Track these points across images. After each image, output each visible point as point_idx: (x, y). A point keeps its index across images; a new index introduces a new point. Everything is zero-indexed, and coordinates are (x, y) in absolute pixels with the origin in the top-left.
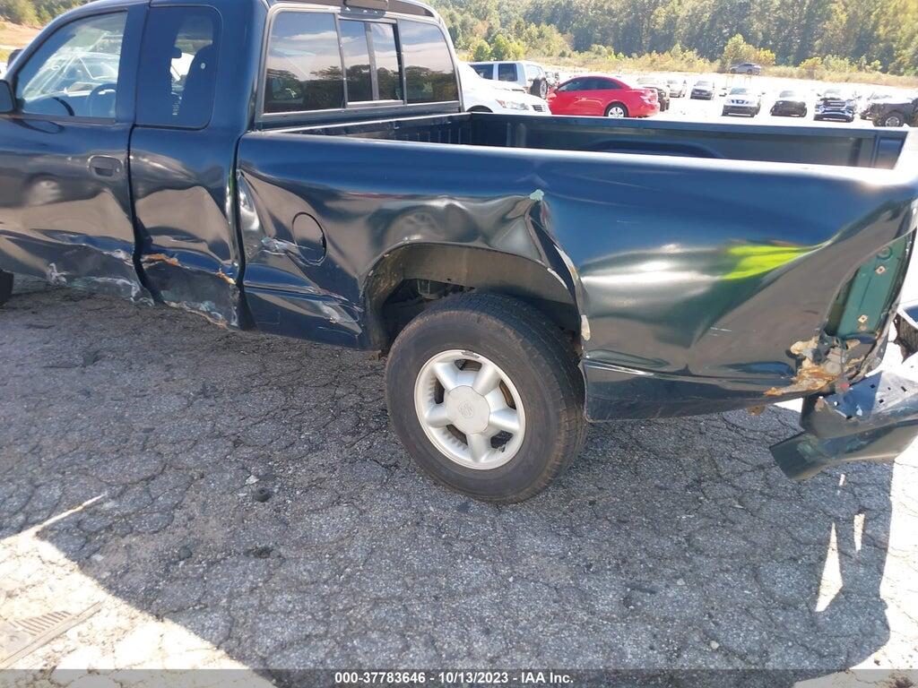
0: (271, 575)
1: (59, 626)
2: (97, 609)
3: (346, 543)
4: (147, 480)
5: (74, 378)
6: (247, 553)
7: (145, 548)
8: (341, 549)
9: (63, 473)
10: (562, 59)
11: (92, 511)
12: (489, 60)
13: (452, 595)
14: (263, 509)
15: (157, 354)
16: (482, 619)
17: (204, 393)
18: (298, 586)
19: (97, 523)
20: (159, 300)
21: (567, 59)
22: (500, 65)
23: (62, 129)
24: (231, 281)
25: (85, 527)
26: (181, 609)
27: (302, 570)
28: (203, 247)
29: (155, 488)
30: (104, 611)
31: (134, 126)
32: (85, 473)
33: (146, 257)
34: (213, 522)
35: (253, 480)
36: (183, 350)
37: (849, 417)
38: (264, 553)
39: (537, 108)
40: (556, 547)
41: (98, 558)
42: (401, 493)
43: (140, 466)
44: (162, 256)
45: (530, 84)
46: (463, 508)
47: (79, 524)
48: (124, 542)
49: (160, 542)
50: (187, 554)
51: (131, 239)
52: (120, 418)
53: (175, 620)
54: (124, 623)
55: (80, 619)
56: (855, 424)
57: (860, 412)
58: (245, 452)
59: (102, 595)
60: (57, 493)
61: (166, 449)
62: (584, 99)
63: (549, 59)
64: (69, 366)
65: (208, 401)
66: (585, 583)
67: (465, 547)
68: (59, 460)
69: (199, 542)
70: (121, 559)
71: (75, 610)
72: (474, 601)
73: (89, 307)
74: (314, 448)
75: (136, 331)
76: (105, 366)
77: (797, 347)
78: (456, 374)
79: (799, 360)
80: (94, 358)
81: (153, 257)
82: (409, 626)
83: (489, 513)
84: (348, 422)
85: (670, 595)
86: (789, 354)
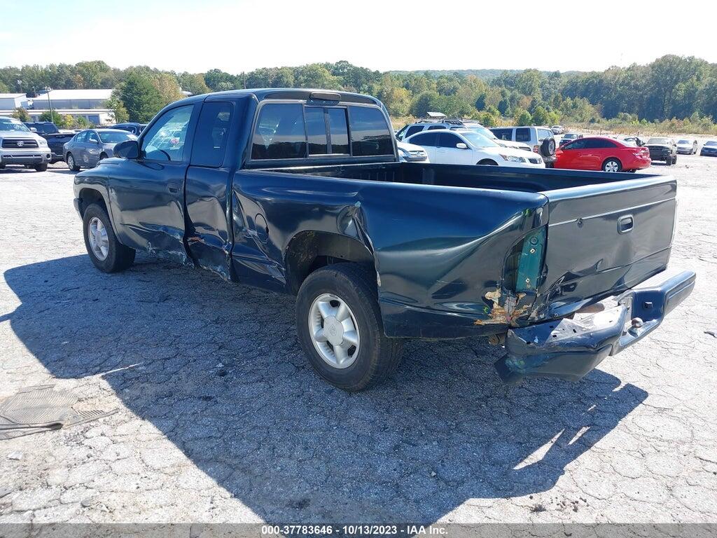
0: (206, 409)
1: (96, 416)
2: (117, 410)
3: (255, 399)
4: (166, 359)
5: (151, 308)
6: (199, 398)
7: (151, 389)
8: (249, 402)
9: (126, 352)
10: (592, 124)
11: (132, 370)
12: (530, 125)
13: (297, 430)
14: (219, 380)
15: (200, 300)
16: (306, 443)
17: (216, 322)
18: (218, 416)
19: (132, 375)
20: (197, 264)
21: (596, 124)
22: (517, 129)
23: (163, 167)
24: (227, 252)
25: (126, 376)
26: (155, 417)
27: (223, 409)
28: (216, 233)
29: (167, 364)
30: (120, 413)
31: (190, 165)
32: (136, 353)
33: (190, 239)
34: (190, 383)
35: (220, 365)
36: (216, 299)
37: (528, 343)
38: (208, 398)
39: (533, 161)
40: (371, 416)
41: (127, 390)
42: (298, 380)
43: (164, 352)
44: (197, 238)
45: (540, 144)
46: (330, 392)
47: (124, 375)
48: (142, 385)
49: (159, 388)
50: (170, 395)
51: (183, 228)
52: (165, 329)
53: (150, 421)
54: (127, 419)
55: (107, 414)
56: (533, 347)
57: (536, 341)
58: (224, 352)
59: (122, 406)
60: (120, 360)
61: (182, 346)
62: (590, 155)
63: (579, 124)
64: (150, 302)
65: (216, 326)
66: (377, 435)
67: (318, 410)
68: (126, 346)
69: (179, 390)
70: (137, 393)
71: (106, 410)
72: (307, 434)
73: (175, 272)
74: (262, 354)
75: (195, 287)
76: (170, 303)
77: (489, 295)
78: (329, 308)
79: (491, 303)
80: (165, 299)
81: (193, 239)
82: (265, 439)
83: (343, 395)
84: (289, 343)
85: (425, 449)
86: (484, 299)
